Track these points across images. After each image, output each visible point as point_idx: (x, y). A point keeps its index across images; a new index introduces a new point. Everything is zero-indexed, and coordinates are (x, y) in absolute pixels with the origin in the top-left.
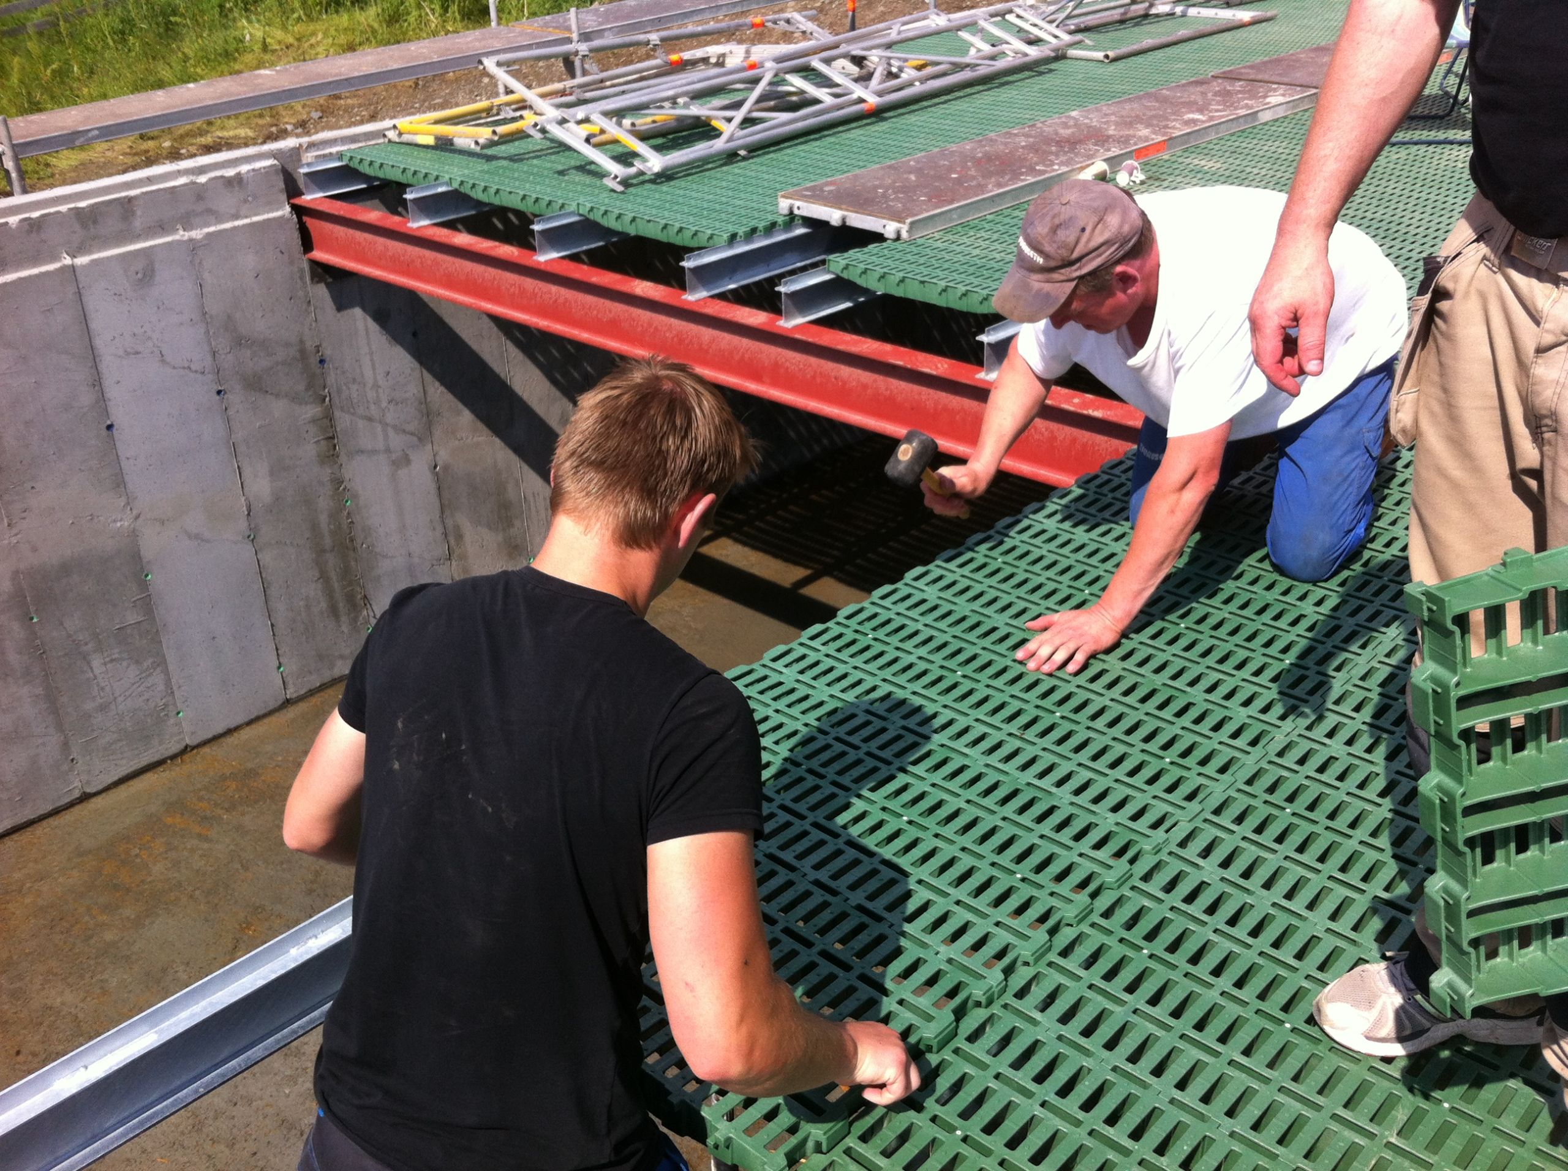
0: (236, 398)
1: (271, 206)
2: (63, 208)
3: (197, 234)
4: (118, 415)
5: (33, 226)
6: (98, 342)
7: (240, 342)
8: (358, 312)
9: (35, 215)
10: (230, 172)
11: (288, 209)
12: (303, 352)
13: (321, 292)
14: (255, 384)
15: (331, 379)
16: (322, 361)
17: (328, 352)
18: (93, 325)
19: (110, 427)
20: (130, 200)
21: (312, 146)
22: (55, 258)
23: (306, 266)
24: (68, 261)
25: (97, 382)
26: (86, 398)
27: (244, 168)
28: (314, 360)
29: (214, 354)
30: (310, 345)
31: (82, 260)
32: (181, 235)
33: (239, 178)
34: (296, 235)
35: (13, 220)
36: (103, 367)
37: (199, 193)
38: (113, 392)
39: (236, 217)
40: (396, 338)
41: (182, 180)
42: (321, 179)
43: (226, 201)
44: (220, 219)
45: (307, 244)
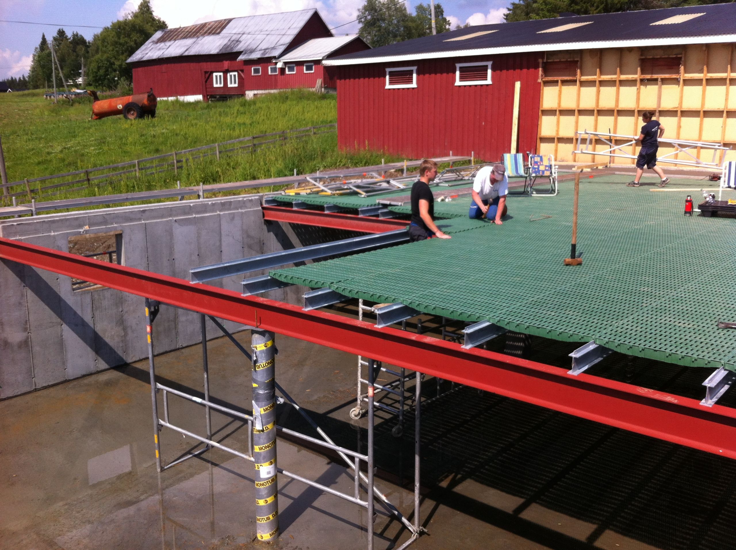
0: (246, 249)
1: (257, 206)
2: (219, 202)
3: (243, 211)
4: (223, 249)
5: (213, 205)
6: (222, 232)
7: (248, 236)
8: (272, 233)
9: (214, 202)
10: (250, 198)
11: (260, 208)
12: (260, 241)
13: (265, 227)
14: (250, 247)
15: (265, 248)
16: (263, 244)
17: (265, 242)
18: (222, 228)
19: (221, 251)
20: (231, 202)
21: (266, 195)
22: (216, 212)
23: (263, 221)
24: (219, 213)
25: (220, 241)
26: (218, 244)
27: (253, 198)
28: (262, 244)
29: (243, 238)
30: (261, 239)
31: (222, 213)
32: (240, 210)
33: (252, 200)
34: (262, 214)
35: (210, 203)
36: (222, 238)
37: (244, 202)
38: (224, 244)
39: (250, 208)
40: (279, 240)
41: (241, 199)
42: (267, 202)
43: (249, 205)
44: (247, 208)
45: (264, 216)
